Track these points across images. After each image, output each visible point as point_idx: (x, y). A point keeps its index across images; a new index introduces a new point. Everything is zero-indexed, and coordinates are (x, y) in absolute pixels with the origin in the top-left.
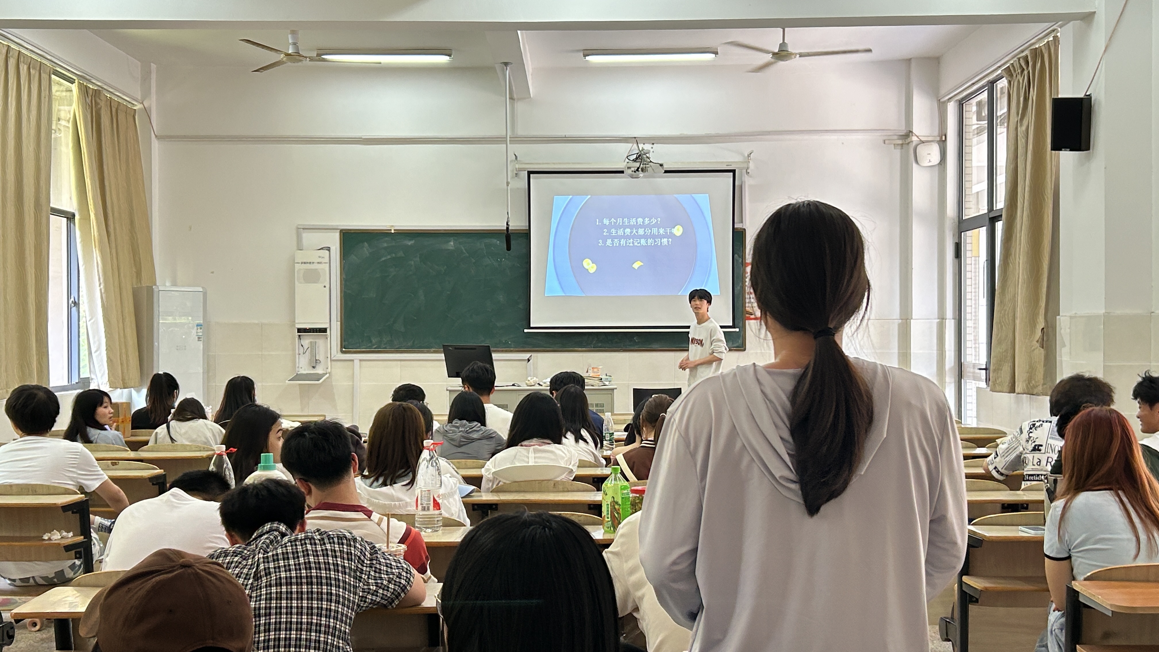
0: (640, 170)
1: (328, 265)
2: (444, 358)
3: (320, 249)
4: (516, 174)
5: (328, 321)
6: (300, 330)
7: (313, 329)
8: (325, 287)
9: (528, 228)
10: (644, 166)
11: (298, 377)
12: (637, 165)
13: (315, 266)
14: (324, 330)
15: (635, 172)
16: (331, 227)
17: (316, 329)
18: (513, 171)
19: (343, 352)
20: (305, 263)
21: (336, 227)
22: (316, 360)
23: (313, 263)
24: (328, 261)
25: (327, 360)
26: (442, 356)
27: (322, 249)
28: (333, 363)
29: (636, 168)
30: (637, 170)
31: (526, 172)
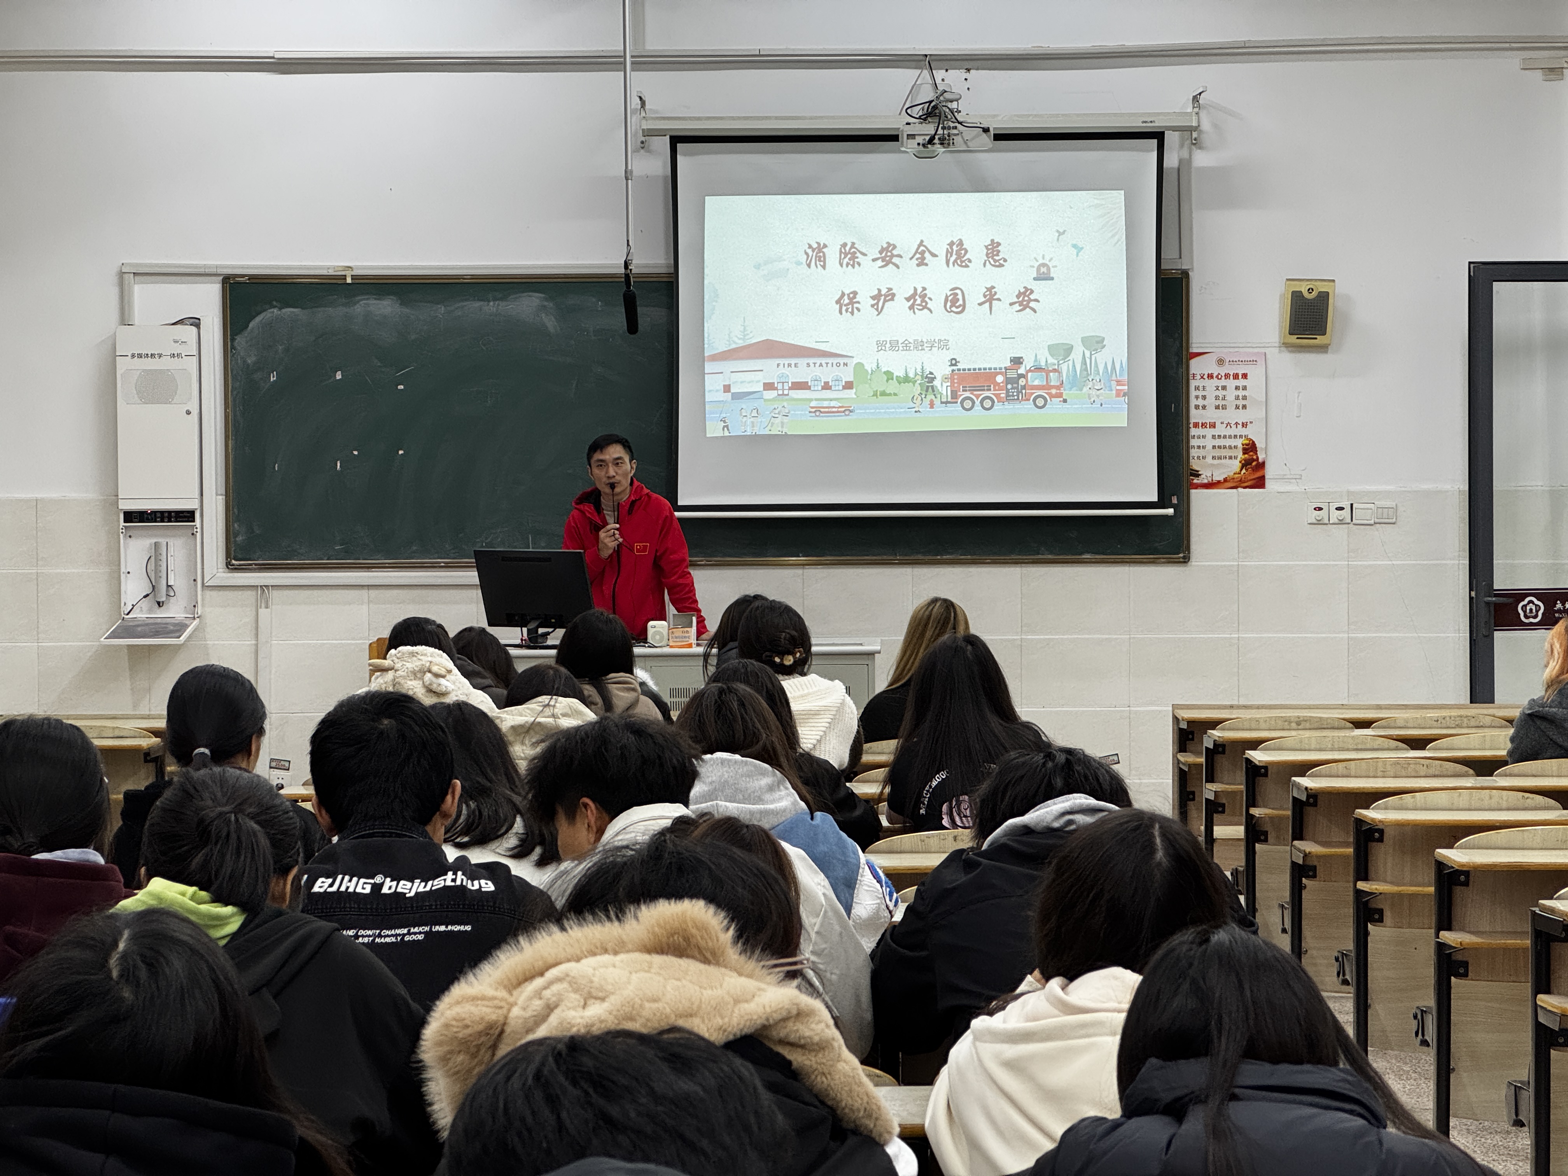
0: (936, 141)
1: (195, 360)
2: (477, 581)
3: (173, 324)
4: (642, 142)
5: (197, 494)
6: (130, 516)
7: (162, 513)
8: (188, 413)
9: (672, 270)
10: (946, 132)
11: (127, 630)
12: (929, 129)
13: (164, 364)
14: (187, 516)
15: (924, 145)
16: (202, 271)
17: (170, 512)
18: (635, 135)
19: (230, 567)
20: (140, 356)
21: (214, 271)
22: (168, 586)
23: (160, 356)
24: (195, 352)
25: (196, 585)
26: (472, 576)
27: (180, 322)
28: (208, 593)
29: (927, 138)
30: (931, 141)
31: (668, 137)
